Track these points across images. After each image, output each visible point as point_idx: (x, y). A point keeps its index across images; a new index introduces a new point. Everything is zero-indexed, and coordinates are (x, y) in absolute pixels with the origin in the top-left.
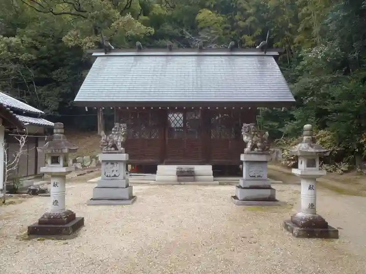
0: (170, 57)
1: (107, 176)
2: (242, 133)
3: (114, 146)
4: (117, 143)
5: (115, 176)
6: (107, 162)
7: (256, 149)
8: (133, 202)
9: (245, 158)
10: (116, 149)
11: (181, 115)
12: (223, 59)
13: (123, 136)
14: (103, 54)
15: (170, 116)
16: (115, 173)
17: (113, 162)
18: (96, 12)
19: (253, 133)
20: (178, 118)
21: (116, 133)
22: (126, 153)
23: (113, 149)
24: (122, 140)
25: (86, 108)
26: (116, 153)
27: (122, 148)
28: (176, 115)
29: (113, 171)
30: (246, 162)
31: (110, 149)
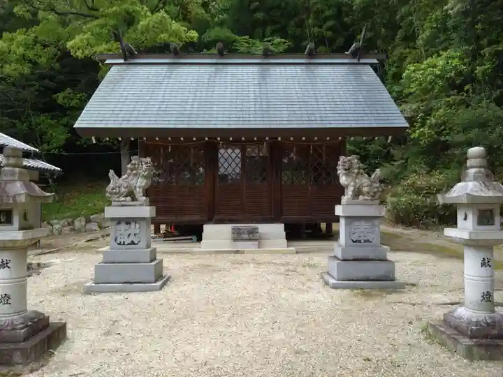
0: (221, 67)
1: (120, 244)
2: (339, 172)
3: (131, 194)
4: (135, 189)
5: (133, 243)
6: (119, 221)
7: (361, 197)
8: (161, 287)
9: (343, 212)
10: (134, 199)
11: (237, 151)
12: (298, 68)
13: (146, 177)
14: (122, 61)
15: (222, 151)
16: (132, 238)
17: (129, 220)
18: (115, 8)
19: (356, 171)
20: (234, 155)
21: (134, 172)
22: (150, 205)
23: (129, 198)
24: (143, 184)
25: (93, 138)
26: (134, 205)
27: (144, 198)
28: (230, 151)
29: (129, 235)
30: (347, 218)
31: (123, 199)
